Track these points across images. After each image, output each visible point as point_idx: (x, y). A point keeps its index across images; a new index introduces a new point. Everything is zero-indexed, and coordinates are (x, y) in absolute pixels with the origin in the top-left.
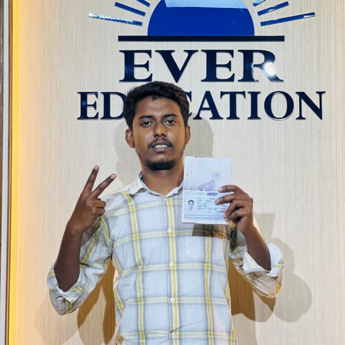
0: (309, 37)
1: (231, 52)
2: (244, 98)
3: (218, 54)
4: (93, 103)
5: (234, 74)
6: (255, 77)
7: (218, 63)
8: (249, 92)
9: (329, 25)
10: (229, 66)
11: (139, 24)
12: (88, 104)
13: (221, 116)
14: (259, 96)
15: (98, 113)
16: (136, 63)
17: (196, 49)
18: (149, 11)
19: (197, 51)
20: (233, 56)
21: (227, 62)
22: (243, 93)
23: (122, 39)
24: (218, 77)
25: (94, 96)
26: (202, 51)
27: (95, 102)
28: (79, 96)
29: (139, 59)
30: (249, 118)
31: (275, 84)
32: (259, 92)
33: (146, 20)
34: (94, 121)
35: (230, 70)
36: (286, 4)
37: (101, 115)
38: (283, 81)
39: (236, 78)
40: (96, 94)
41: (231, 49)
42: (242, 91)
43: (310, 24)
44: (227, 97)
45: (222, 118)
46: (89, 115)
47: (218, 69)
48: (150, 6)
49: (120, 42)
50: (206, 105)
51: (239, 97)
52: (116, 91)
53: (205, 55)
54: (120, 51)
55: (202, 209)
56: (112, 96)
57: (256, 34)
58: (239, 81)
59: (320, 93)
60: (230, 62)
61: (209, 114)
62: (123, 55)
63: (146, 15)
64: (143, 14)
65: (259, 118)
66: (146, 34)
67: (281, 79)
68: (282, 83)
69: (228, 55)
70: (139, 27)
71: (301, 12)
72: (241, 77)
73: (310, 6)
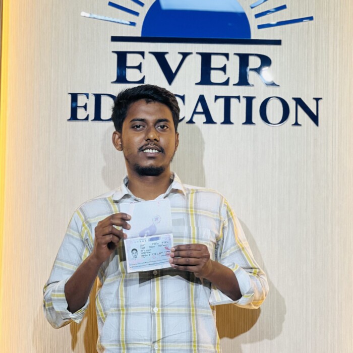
0: (307, 41)
1: (227, 55)
2: (238, 102)
3: (213, 57)
4: (84, 105)
6: (250, 81)
7: (212, 66)
8: (244, 97)
9: (327, 30)
10: (224, 69)
11: (133, 24)
13: (215, 120)
14: (254, 101)
15: (88, 115)
16: (128, 64)
18: (143, 11)
19: (191, 53)
20: (228, 59)
22: (238, 98)
23: (114, 39)
24: (213, 80)
25: (85, 97)
26: (197, 53)
27: (86, 104)
29: (132, 60)
30: (244, 124)
32: (254, 97)
33: (140, 21)
34: (85, 123)
35: (225, 74)
36: (284, 7)
37: (92, 117)
38: (279, 86)
39: (231, 82)
40: (87, 95)
41: (227, 52)
42: (237, 95)
43: (308, 28)
44: (221, 101)
45: (215, 123)
46: (79, 117)
47: (213, 72)
48: (145, 6)
49: (113, 43)
50: (200, 109)
51: (233, 101)
52: (108, 93)
53: (199, 58)
54: (113, 52)
55: (146, 256)
56: (103, 98)
57: (253, 37)
58: (234, 85)
59: (317, 100)
60: (225, 65)
61: (203, 118)
63: (140, 15)
64: (137, 14)
65: (254, 124)
66: (139, 35)
67: (277, 84)
69: (224, 58)
70: (133, 27)
71: (299, 16)
72: (237, 81)
73: (309, 10)
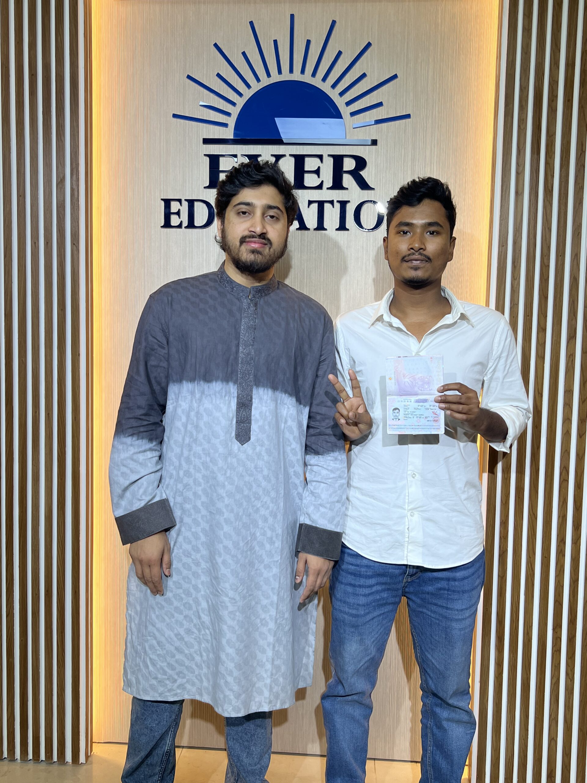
0: (403, 141)
1: (320, 157)
2: (332, 207)
3: (307, 159)
4: (176, 211)
5: (322, 181)
6: (345, 185)
7: (306, 169)
8: (338, 201)
9: (425, 129)
10: (317, 172)
11: (225, 125)
12: (172, 211)
13: (308, 226)
14: (348, 205)
15: (181, 221)
16: (221, 168)
17: (284, 154)
18: (235, 111)
19: (284, 156)
20: (322, 161)
21: (316, 168)
22: (332, 202)
23: (207, 141)
24: (307, 183)
25: (178, 203)
26: (290, 155)
27: (179, 210)
28: (163, 203)
29: (224, 164)
30: (337, 230)
31: (366, 192)
32: (349, 201)
33: (232, 121)
34: (178, 230)
35: (319, 177)
36: (380, 104)
37: (185, 224)
38: (374, 189)
39: (325, 186)
40: (180, 201)
41: (321, 154)
42: (331, 200)
43: (405, 126)
44: (315, 206)
45: (309, 229)
46: (173, 224)
47: (306, 176)
48: (237, 106)
49: (204, 145)
51: (327, 206)
52: (201, 199)
53: (293, 160)
54: (205, 155)
56: (196, 203)
57: (349, 136)
58: (328, 189)
60: (319, 167)
61: (296, 224)
62: (208, 159)
63: (232, 116)
64: (228, 114)
65: (348, 230)
66: (232, 137)
67: (373, 187)
68: (372, 191)
69: (317, 160)
70: (225, 128)
71: (396, 114)
72: (331, 185)
73: (406, 106)
